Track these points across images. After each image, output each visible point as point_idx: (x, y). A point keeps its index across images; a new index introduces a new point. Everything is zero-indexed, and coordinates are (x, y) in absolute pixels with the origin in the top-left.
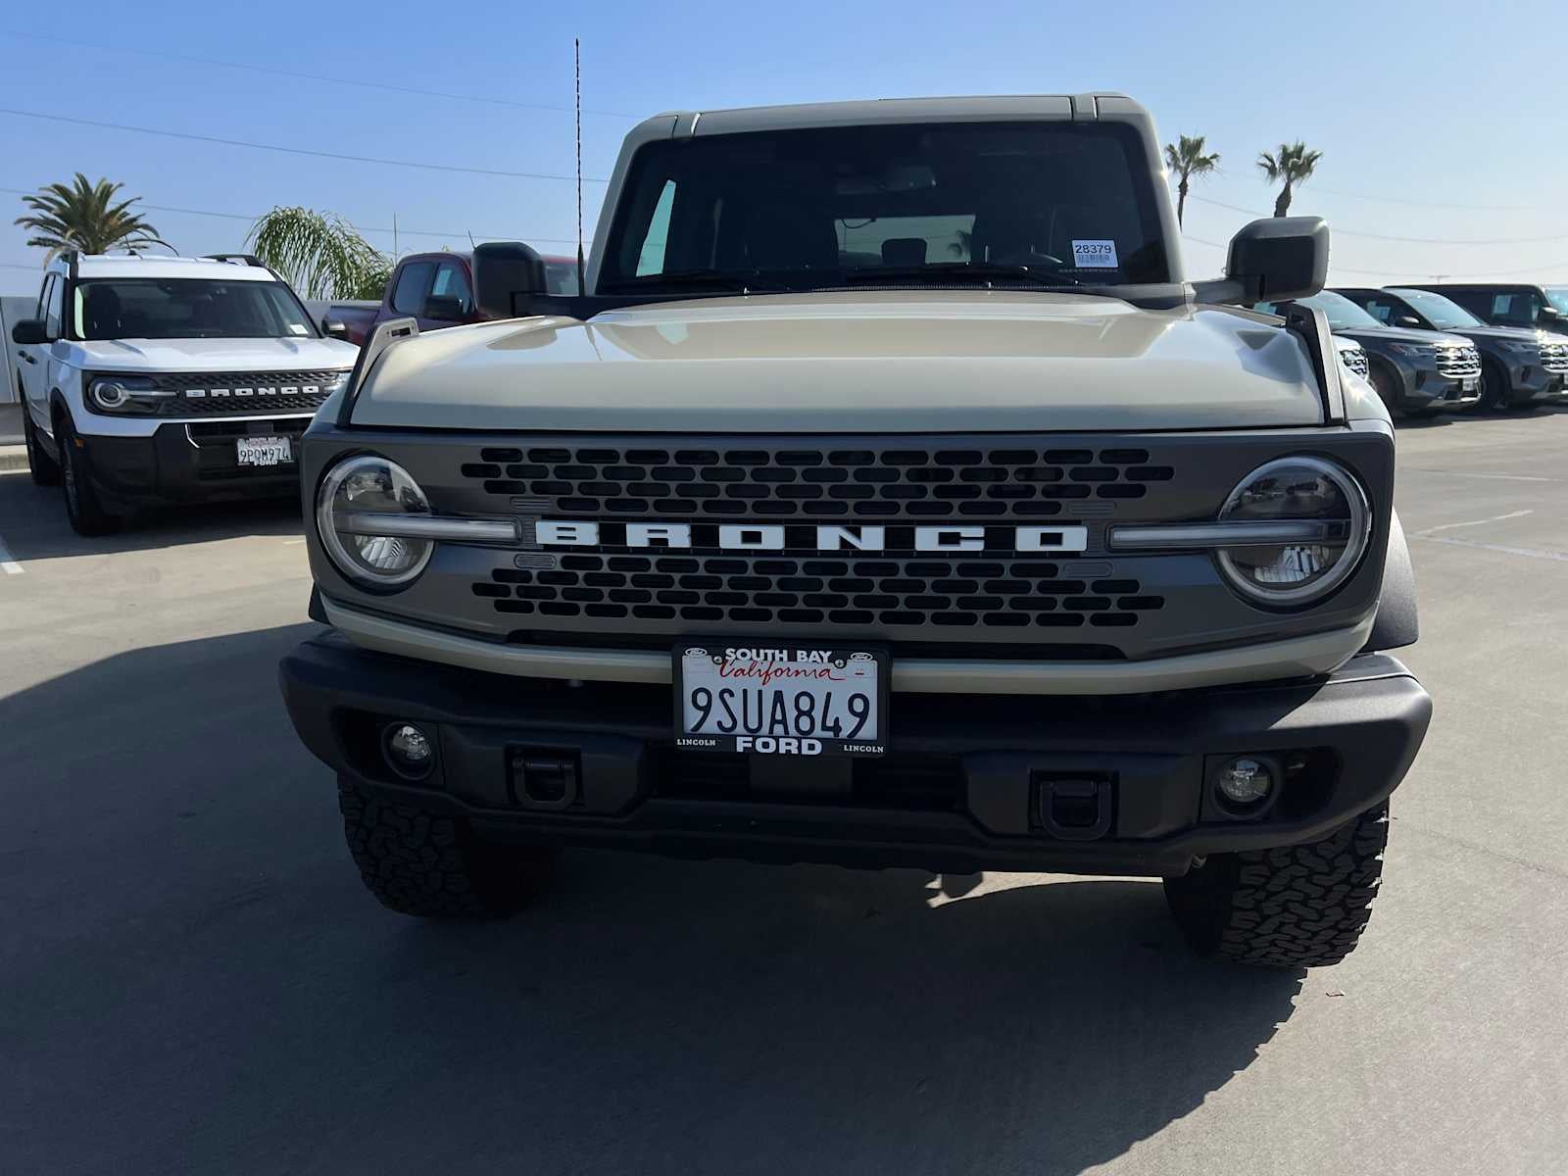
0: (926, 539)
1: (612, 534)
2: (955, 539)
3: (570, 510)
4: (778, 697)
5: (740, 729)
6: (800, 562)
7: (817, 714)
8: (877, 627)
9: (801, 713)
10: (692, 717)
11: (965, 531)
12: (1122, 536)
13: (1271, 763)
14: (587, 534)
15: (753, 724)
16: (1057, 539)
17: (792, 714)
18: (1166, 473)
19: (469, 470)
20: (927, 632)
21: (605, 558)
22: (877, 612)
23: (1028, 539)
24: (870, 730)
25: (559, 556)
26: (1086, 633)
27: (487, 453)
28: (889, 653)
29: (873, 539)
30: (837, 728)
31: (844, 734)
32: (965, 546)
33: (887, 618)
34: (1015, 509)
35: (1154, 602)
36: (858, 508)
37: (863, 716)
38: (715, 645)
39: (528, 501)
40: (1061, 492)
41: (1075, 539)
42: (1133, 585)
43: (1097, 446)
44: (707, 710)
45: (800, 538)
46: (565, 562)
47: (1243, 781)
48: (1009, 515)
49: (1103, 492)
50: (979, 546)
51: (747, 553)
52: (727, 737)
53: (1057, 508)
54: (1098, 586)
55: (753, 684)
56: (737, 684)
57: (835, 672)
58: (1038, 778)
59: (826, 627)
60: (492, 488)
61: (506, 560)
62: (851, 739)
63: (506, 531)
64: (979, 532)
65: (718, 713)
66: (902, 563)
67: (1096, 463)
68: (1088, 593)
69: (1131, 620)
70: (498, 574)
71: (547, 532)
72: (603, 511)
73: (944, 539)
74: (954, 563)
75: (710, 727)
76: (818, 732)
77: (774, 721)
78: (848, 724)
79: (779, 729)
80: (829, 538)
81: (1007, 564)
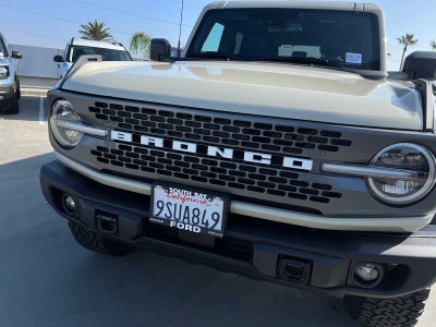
0: (248, 156)
1: (136, 139)
2: (260, 158)
3: (122, 128)
4: (187, 208)
5: (173, 218)
6: (201, 158)
7: (201, 217)
8: (226, 188)
9: (194, 216)
10: (156, 211)
11: (264, 156)
12: (327, 166)
13: (379, 267)
14: (128, 137)
15: (177, 217)
16: (300, 164)
17: (191, 216)
18: (348, 143)
19: (91, 109)
20: (245, 192)
21: (133, 147)
22: (227, 182)
23: (288, 162)
24: (219, 227)
25: (118, 144)
26: (307, 203)
27: (97, 104)
28: (229, 198)
29: (228, 154)
30: (207, 224)
31: (209, 227)
32: (263, 162)
33: (230, 185)
34: (284, 149)
35: (337, 195)
36: (223, 141)
37: (217, 221)
38: (167, 185)
39: (109, 123)
40: (304, 145)
41: (307, 165)
42: (329, 187)
43: (320, 128)
44: (162, 209)
45: (202, 149)
46: (120, 147)
47: (367, 272)
48: (281, 152)
49: (320, 148)
50: (269, 162)
51: (182, 152)
52: (168, 220)
53: (301, 151)
54: (315, 185)
55: (179, 202)
56: (173, 201)
57: (208, 203)
58: (280, 257)
59: (208, 184)
60: (98, 116)
61: (102, 143)
62: (212, 229)
63: (102, 132)
64: (269, 157)
65: (165, 211)
66: (238, 165)
67: (319, 135)
68: (310, 187)
69: (327, 201)
70: (99, 148)
71: (115, 135)
72: (133, 130)
73: (255, 157)
74: (258, 168)
75: (162, 215)
76: (200, 224)
77: (184, 217)
78: (211, 223)
79: (186, 221)
80: (212, 151)
81: (279, 171)
